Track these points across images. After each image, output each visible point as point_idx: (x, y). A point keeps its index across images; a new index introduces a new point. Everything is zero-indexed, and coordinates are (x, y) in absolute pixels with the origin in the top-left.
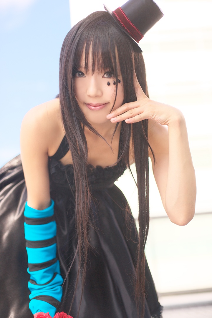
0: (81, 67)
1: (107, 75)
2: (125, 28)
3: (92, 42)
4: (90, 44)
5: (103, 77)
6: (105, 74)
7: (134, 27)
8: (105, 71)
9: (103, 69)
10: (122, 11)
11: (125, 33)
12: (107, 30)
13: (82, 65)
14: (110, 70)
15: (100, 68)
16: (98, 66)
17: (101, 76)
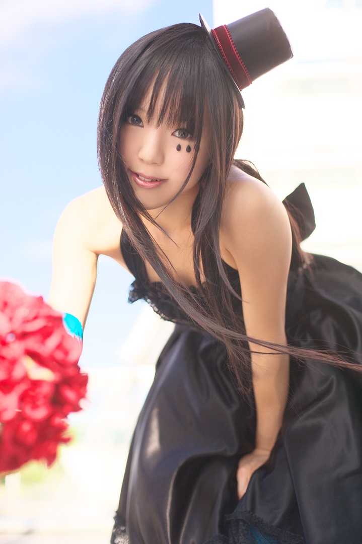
0: (141, 109)
1: (179, 133)
2: (226, 62)
3: (169, 73)
4: (166, 75)
5: (173, 134)
6: (176, 130)
7: (241, 64)
8: (179, 126)
9: (177, 122)
10: (228, 34)
11: (225, 71)
12: (198, 59)
13: (143, 106)
14: (187, 126)
15: (173, 118)
16: (170, 115)
17: (169, 133)
